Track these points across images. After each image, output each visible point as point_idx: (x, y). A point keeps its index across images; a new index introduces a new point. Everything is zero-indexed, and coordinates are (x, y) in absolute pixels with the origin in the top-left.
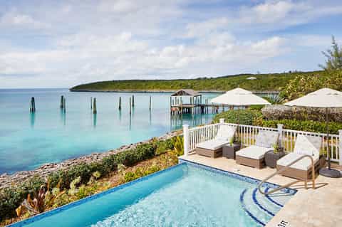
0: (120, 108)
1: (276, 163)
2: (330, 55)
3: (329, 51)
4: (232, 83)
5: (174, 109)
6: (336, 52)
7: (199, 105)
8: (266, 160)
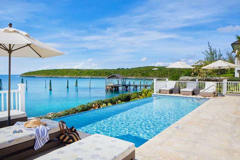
0: (68, 87)
1: (200, 92)
2: (207, 54)
3: (206, 51)
4: (142, 72)
5: (108, 87)
6: (211, 52)
7: (124, 85)
8: (194, 91)
